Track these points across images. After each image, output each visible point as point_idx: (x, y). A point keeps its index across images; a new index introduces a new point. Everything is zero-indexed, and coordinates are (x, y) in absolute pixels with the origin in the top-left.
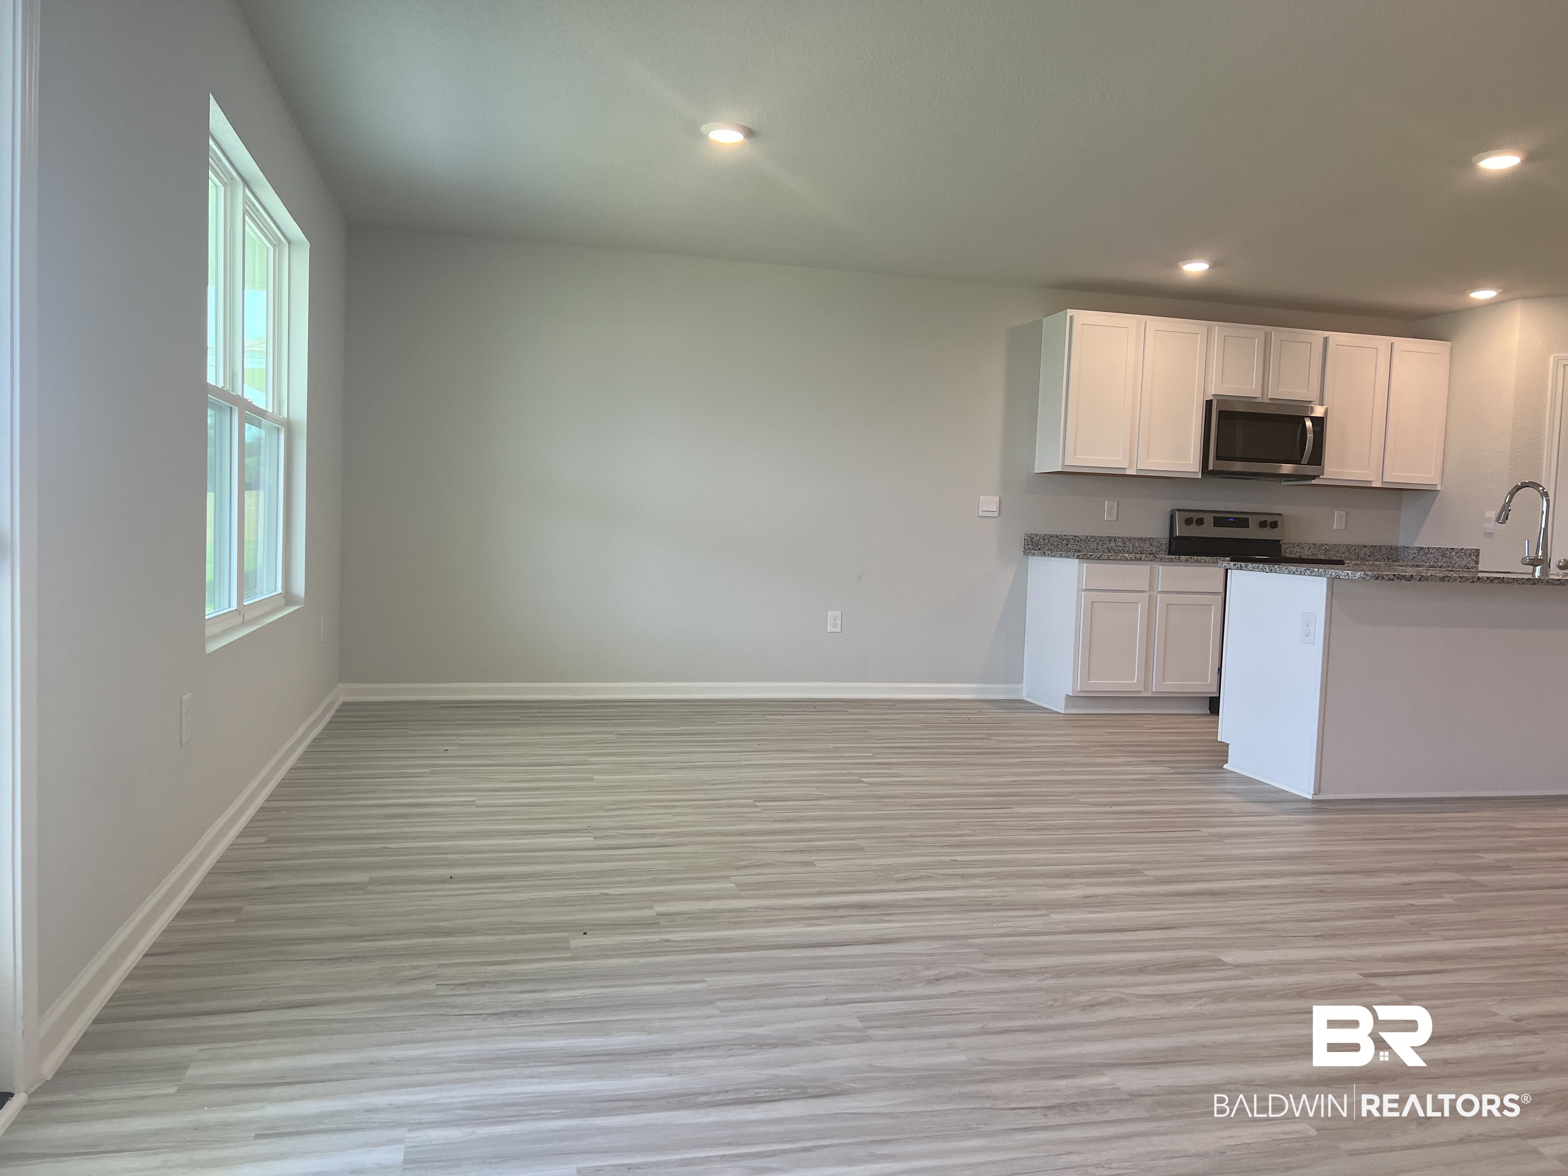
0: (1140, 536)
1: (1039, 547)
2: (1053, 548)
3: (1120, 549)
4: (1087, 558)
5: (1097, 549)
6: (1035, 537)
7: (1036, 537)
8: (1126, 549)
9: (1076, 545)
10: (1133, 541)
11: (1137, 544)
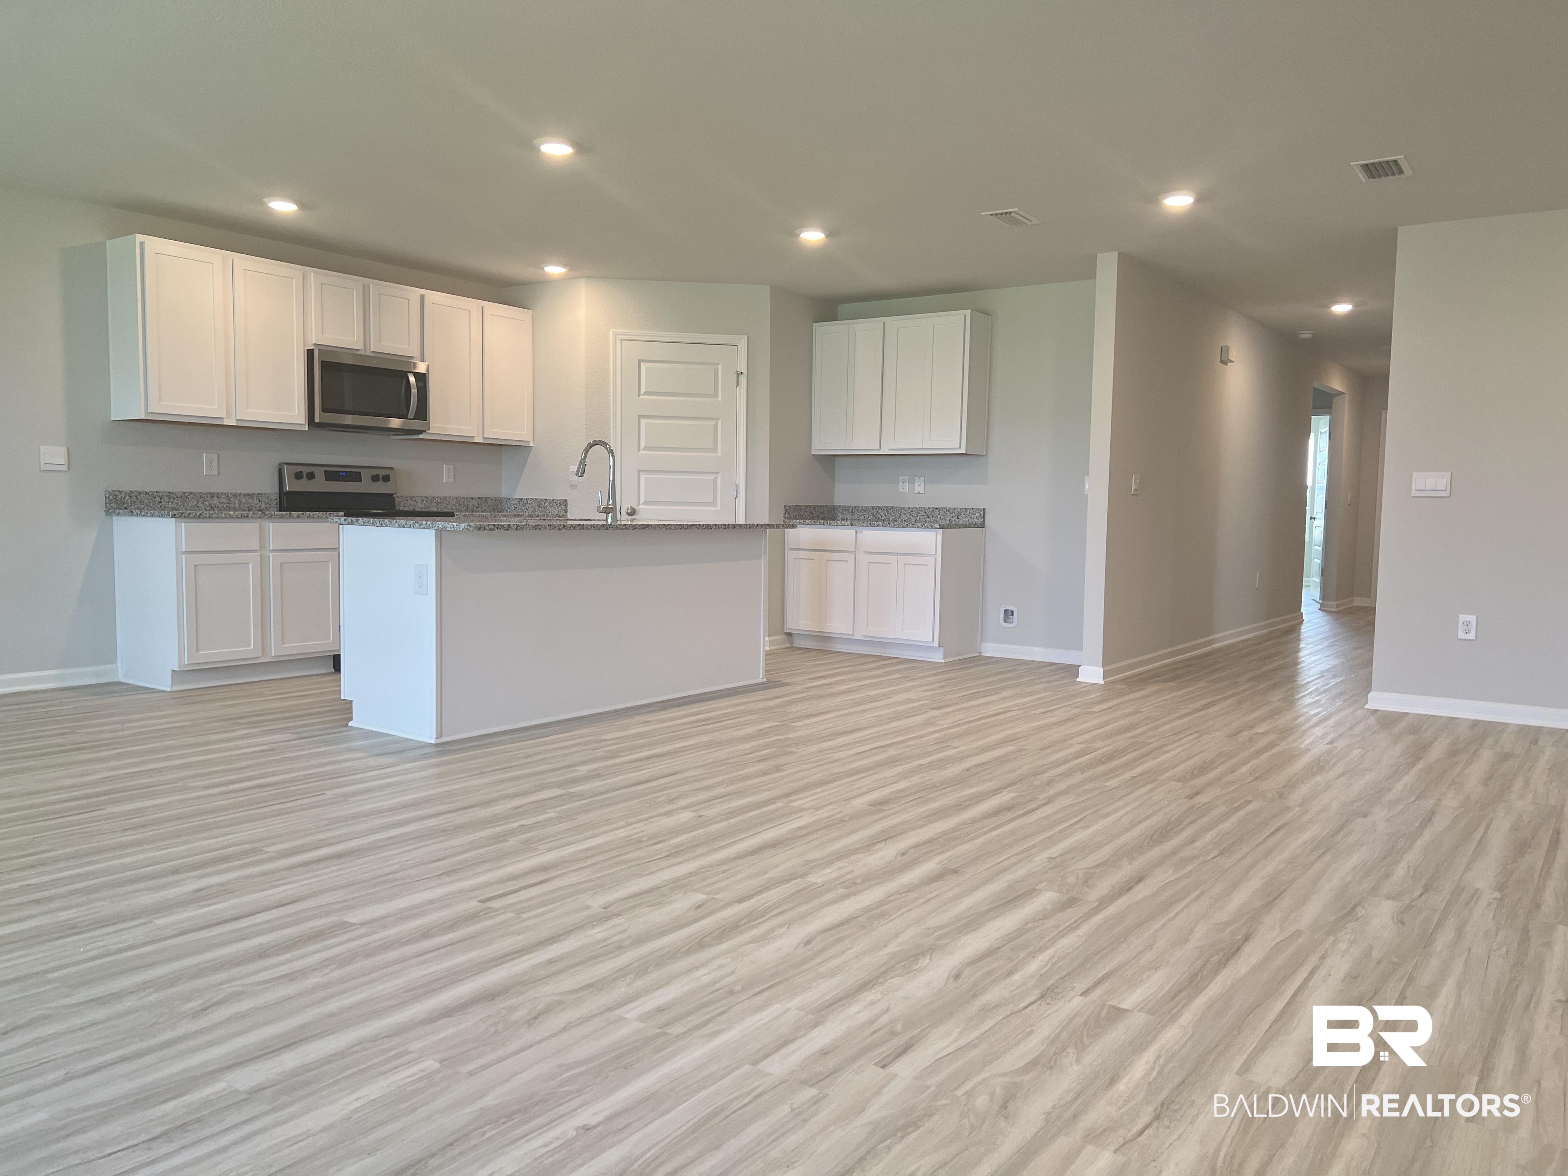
0: (246, 492)
1: (125, 505)
2: (143, 506)
3: (225, 506)
4: (185, 517)
5: (198, 507)
6: (118, 494)
7: (120, 494)
8: (232, 506)
9: (172, 502)
10: (238, 497)
11: (243, 500)
